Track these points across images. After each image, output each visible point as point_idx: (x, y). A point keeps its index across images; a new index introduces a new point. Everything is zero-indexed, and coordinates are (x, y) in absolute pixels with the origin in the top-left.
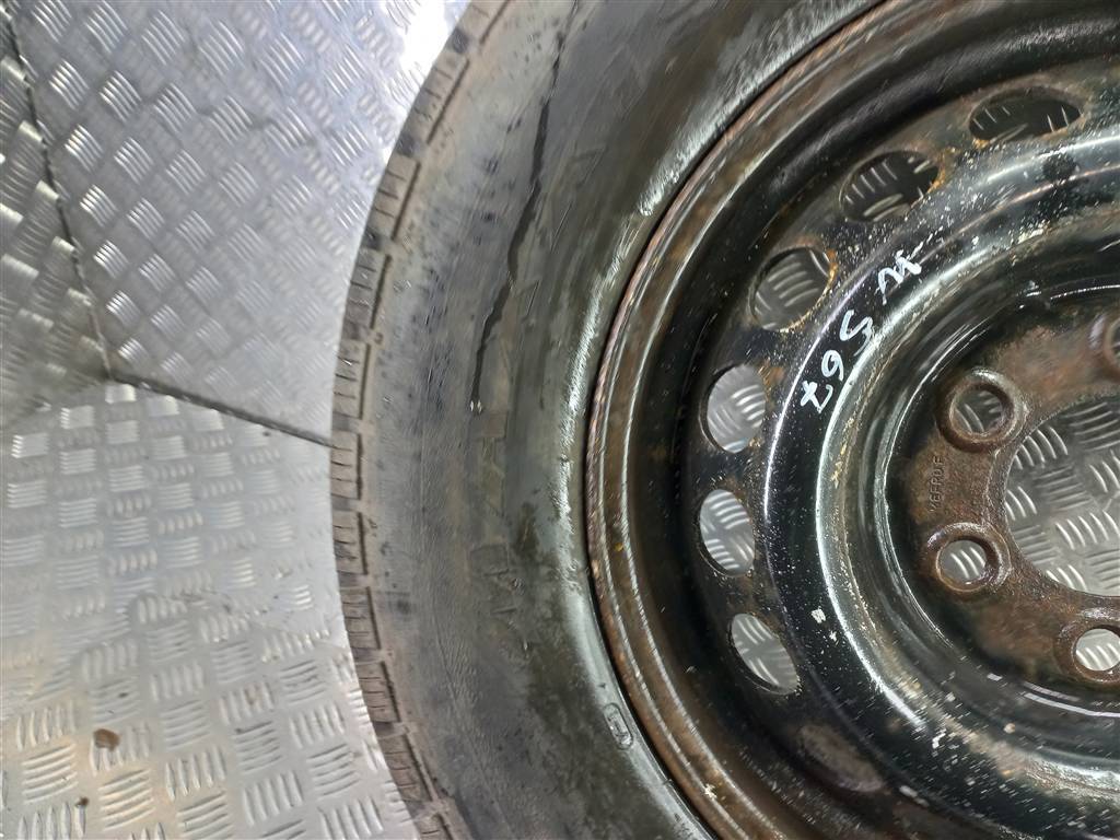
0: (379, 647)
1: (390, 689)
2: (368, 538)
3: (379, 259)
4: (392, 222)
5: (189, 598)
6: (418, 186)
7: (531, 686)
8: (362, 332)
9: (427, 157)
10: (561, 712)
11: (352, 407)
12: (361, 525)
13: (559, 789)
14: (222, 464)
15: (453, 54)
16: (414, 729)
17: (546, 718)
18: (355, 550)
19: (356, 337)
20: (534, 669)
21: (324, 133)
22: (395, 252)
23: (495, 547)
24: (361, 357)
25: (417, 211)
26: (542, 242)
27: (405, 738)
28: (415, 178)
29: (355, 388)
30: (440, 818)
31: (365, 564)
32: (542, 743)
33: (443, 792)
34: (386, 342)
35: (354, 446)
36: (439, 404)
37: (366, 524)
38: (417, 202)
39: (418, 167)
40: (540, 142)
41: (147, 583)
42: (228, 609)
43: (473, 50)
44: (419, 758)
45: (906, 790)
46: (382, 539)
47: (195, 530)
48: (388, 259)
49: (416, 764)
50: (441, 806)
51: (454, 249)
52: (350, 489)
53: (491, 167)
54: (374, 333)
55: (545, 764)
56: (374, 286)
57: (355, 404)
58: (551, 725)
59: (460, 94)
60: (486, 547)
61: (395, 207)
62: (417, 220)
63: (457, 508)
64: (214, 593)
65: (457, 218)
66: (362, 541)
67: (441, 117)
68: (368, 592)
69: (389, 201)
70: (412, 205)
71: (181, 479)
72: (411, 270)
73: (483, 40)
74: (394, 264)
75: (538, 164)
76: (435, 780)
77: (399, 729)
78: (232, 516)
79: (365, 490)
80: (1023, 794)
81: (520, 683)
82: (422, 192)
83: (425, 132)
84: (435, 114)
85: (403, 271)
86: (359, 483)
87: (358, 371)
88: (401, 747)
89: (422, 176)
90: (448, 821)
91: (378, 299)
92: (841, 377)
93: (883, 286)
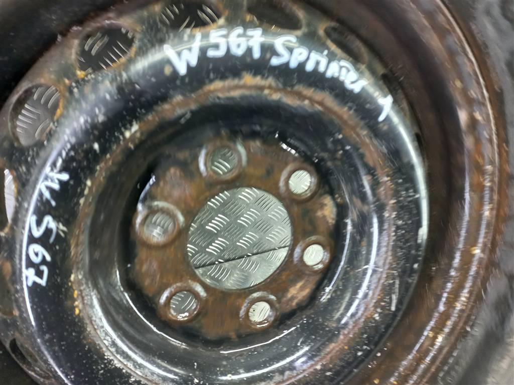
92: (48, 258)
93: (47, 195)
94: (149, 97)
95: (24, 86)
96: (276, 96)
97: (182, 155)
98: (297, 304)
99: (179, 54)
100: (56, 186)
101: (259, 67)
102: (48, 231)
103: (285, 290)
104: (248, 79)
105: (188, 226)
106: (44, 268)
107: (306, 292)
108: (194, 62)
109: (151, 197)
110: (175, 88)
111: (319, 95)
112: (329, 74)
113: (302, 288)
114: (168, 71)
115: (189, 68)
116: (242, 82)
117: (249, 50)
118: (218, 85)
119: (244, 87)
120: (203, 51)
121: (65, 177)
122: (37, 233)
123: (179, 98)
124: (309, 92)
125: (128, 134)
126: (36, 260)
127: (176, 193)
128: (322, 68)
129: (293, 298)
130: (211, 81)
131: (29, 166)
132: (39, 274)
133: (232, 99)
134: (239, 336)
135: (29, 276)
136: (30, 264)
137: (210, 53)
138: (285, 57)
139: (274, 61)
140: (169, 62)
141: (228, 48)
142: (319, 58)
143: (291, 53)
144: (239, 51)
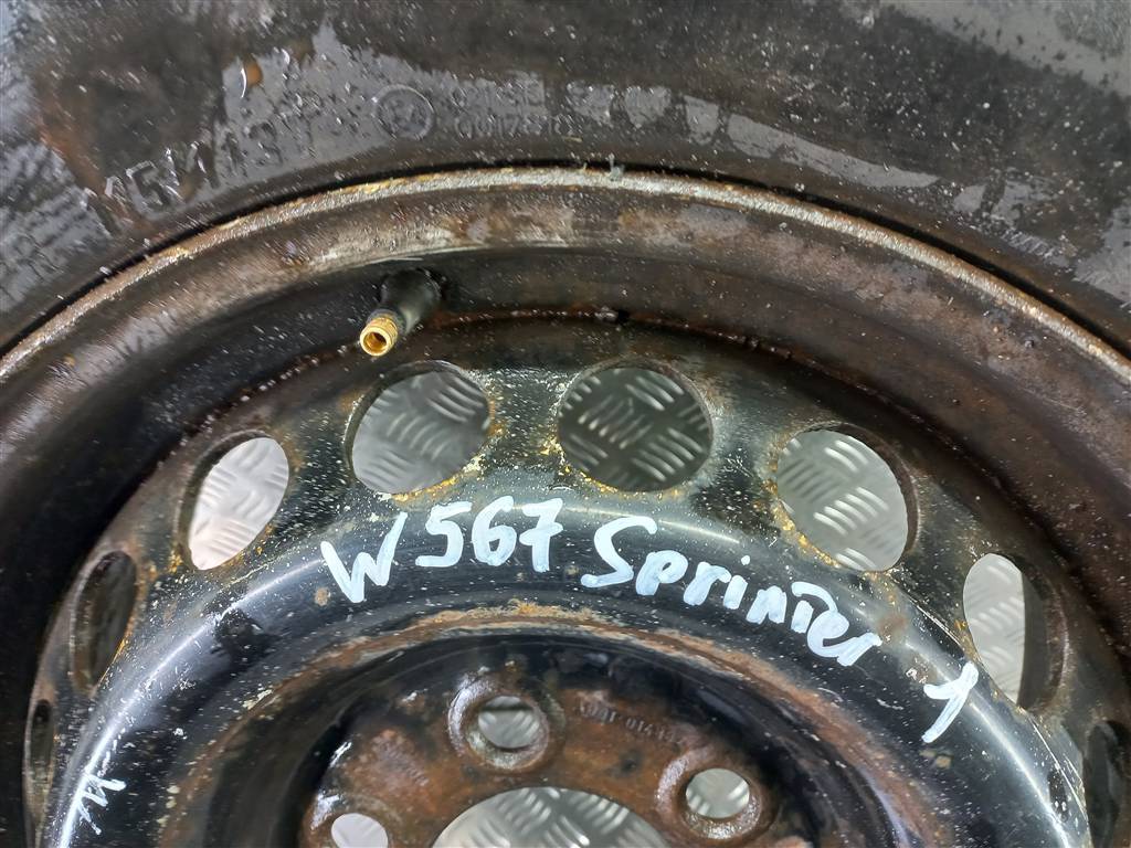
93: (86, 814)
94: (284, 646)
96: (617, 637)
99: (348, 562)
100: (102, 802)
101: (549, 590)
104: (525, 605)
108: (382, 579)
110: (344, 628)
111: (732, 654)
112: (755, 615)
114: (322, 598)
115: (371, 586)
116: (513, 612)
118: (450, 615)
119: (520, 618)
120: (405, 556)
121: (118, 786)
125: (249, 704)
128: (732, 599)
133: (500, 630)
137: (424, 561)
138: (622, 571)
139: (590, 581)
140: (326, 577)
141: (468, 550)
142: (723, 575)
143: (637, 562)
144: (496, 559)
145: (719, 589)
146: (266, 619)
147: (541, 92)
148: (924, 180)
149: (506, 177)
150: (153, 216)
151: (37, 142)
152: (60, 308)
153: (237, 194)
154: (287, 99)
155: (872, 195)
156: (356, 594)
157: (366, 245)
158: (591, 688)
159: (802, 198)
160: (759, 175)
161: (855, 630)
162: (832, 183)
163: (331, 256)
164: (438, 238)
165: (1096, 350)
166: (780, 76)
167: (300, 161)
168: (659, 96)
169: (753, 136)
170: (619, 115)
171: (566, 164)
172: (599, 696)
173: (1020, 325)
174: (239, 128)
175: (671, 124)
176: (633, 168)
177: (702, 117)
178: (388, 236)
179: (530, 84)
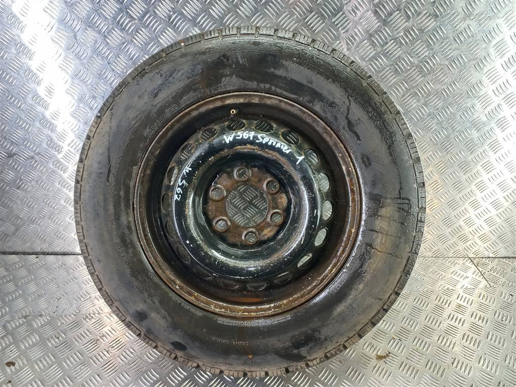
0: (95, 272)
1: (100, 280)
2: (88, 248)
3: (79, 185)
4: (81, 177)
5: (25, 317)
6: (85, 169)
7: (131, 272)
8: (78, 202)
9: (86, 162)
10: (139, 276)
11: (79, 219)
12: (86, 245)
13: (141, 292)
14: (23, 272)
15: (87, 140)
16: (107, 288)
17: (135, 278)
18: (85, 251)
19: (77, 204)
20: (131, 268)
21: (36, 154)
22: (82, 183)
23: (117, 243)
24: (79, 208)
25: (86, 174)
26: (114, 176)
27: (105, 291)
28: (84, 168)
29: (79, 215)
30: (117, 307)
31: (88, 253)
32: (136, 283)
33: (116, 300)
34: (84, 204)
35: (81, 228)
36: (98, 215)
37: (87, 245)
38: (85, 173)
39: (84, 165)
40: (109, 157)
41: (7, 318)
42: (41, 316)
43: (92, 139)
44: (109, 294)
45: (214, 274)
46: (91, 247)
47: (20, 296)
48: (81, 185)
49: (109, 296)
50: (116, 304)
51: (95, 181)
52: (82, 238)
53: (99, 163)
54: (81, 202)
55: (137, 288)
56: (79, 191)
57: (79, 218)
58: (137, 279)
59: (90, 148)
60: (114, 244)
61: (80, 174)
62: (86, 176)
63: (106, 236)
64: (34, 312)
65: (94, 174)
66: (87, 249)
67: (87, 154)
68: (90, 260)
69: (79, 173)
70: (84, 173)
71: (8, 282)
72: (86, 187)
73: (93, 137)
74: (83, 186)
75: (109, 161)
76: (114, 298)
77: (104, 289)
78: (32, 288)
79: (85, 237)
80: (234, 269)
81: (128, 271)
82: (86, 170)
83: (84, 157)
84: (86, 153)
85: (85, 187)
86: (84, 236)
87: (79, 210)
88: (105, 293)
89: (85, 166)
90: (118, 307)
91: (80, 194)
92: (182, 193)
93: (185, 174)
94: (217, 149)
95: (186, 143)
96: (260, 152)
97: (228, 170)
98: (267, 238)
99: (227, 138)
100: (188, 172)
101: (252, 143)
102: (183, 184)
103: (262, 230)
104: (249, 146)
105: (227, 196)
106: (180, 195)
107: (272, 234)
108: (231, 140)
109: (216, 183)
110: (225, 147)
111: (274, 153)
112: (277, 146)
113: (270, 231)
114: (223, 142)
115: (230, 141)
116: (247, 147)
117: (249, 137)
118: (239, 147)
119: (248, 148)
120: (235, 137)
121: (191, 169)
122: (180, 185)
123: (227, 150)
124: (271, 152)
125: (210, 159)
126: (178, 192)
127: (224, 183)
128: (274, 144)
129: (265, 235)
130: (237, 146)
131: (182, 165)
132: (178, 197)
133: (244, 152)
134: (241, 245)
135: (176, 197)
136: (177, 194)
137: (237, 138)
138: (261, 140)
139: (257, 141)
140: (224, 140)
141: (243, 137)
142: (273, 141)
143: (263, 139)
144: (246, 138)
145: (272, 143)
146: (216, 145)
147: (256, 84)
148: (297, 96)
149: (251, 93)
150: (209, 94)
151: (200, 83)
152: (194, 104)
153: (220, 92)
154: (228, 82)
155: (292, 98)
156: (228, 142)
157: (232, 101)
158: (255, 168)
159: (284, 98)
160: (279, 95)
161: (288, 149)
162: (287, 96)
163: (228, 102)
164: (242, 100)
165: (316, 117)
166: (281, 84)
167: (228, 89)
168: (269, 85)
169: (279, 91)
170: (265, 87)
171: (259, 92)
172: (256, 169)
173: (310, 115)
174: (222, 84)
175: (270, 88)
176: (265, 93)
177: (273, 88)
178: (235, 100)
179: (255, 83)
